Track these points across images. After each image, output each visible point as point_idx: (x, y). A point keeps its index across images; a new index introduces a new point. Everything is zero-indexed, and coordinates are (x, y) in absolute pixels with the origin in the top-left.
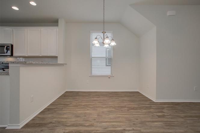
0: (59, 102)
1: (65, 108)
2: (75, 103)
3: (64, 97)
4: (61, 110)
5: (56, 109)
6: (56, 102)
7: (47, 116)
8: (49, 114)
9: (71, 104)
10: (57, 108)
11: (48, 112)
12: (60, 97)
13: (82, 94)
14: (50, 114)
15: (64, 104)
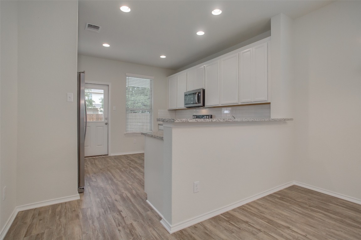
0: (260, 208)
1: (265, 232)
2: (303, 231)
3: (281, 199)
4: (254, 234)
5: (244, 226)
6: (256, 206)
7: (218, 233)
8: (226, 229)
9: (288, 228)
10: (247, 222)
11: (225, 224)
12: (270, 196)
13: (340, 209)
14: (225, 232)
15: (270, 221)
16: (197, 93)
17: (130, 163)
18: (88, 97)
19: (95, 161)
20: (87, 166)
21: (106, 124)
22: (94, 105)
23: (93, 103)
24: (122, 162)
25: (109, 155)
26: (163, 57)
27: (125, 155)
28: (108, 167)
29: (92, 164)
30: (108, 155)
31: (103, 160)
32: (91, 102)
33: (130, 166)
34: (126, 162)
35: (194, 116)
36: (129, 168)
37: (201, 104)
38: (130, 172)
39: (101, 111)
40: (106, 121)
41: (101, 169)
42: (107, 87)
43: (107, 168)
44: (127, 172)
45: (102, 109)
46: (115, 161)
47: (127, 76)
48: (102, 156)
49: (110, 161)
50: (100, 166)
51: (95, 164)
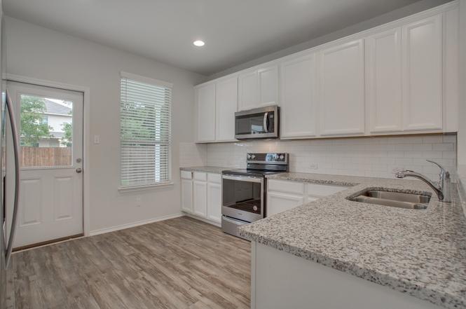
16: (266, 114)
17: (138, 257)
18: (41, 119)
19: (51, 258)
20: (31, 278)
21: (79, 172)
22: (51, 134)
23: (50, 131)
24: (119, 253)
25: (86, 236)
26: (199, 43)
27: (119, 231)
28: (87, 278)
29: (44, 268)
30: (82, 235)
31: (73, 252)
32: (45, 129)
33: (143, 269)
34: (127, 254)
35: (251, 154)
36: (141, 276)
37: (275, 134)
38: (148, 293)
39: (64, 143)
40: (79, 166)
41: (69, 290)
42: (80, 97)
43: (86, 281)
44: (142, 292)
45: (66, 140)
46: (103, 253)
47: (122, 77)
48: (71, 239)
49: (90, 253)
50: (66, 277)
51: (54, 270)
